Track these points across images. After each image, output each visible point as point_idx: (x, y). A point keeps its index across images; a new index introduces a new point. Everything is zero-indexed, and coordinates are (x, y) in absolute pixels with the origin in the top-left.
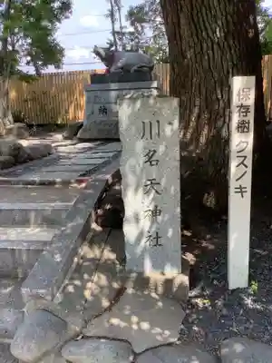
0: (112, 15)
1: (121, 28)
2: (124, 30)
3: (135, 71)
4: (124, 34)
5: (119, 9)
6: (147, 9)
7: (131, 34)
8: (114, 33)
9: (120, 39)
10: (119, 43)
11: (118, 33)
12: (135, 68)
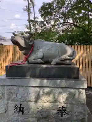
0: (28, 9)
1: (35, 18)
2: (36, 20)
3: (57, 64)
4: (36, 22)
5: (33, 6)
6: (54, 5)
7: (42, 22)
8: (29, 21)
9: (34, 26)
10: (33, 28)
11: (32, 21)
12: (57, 60)
